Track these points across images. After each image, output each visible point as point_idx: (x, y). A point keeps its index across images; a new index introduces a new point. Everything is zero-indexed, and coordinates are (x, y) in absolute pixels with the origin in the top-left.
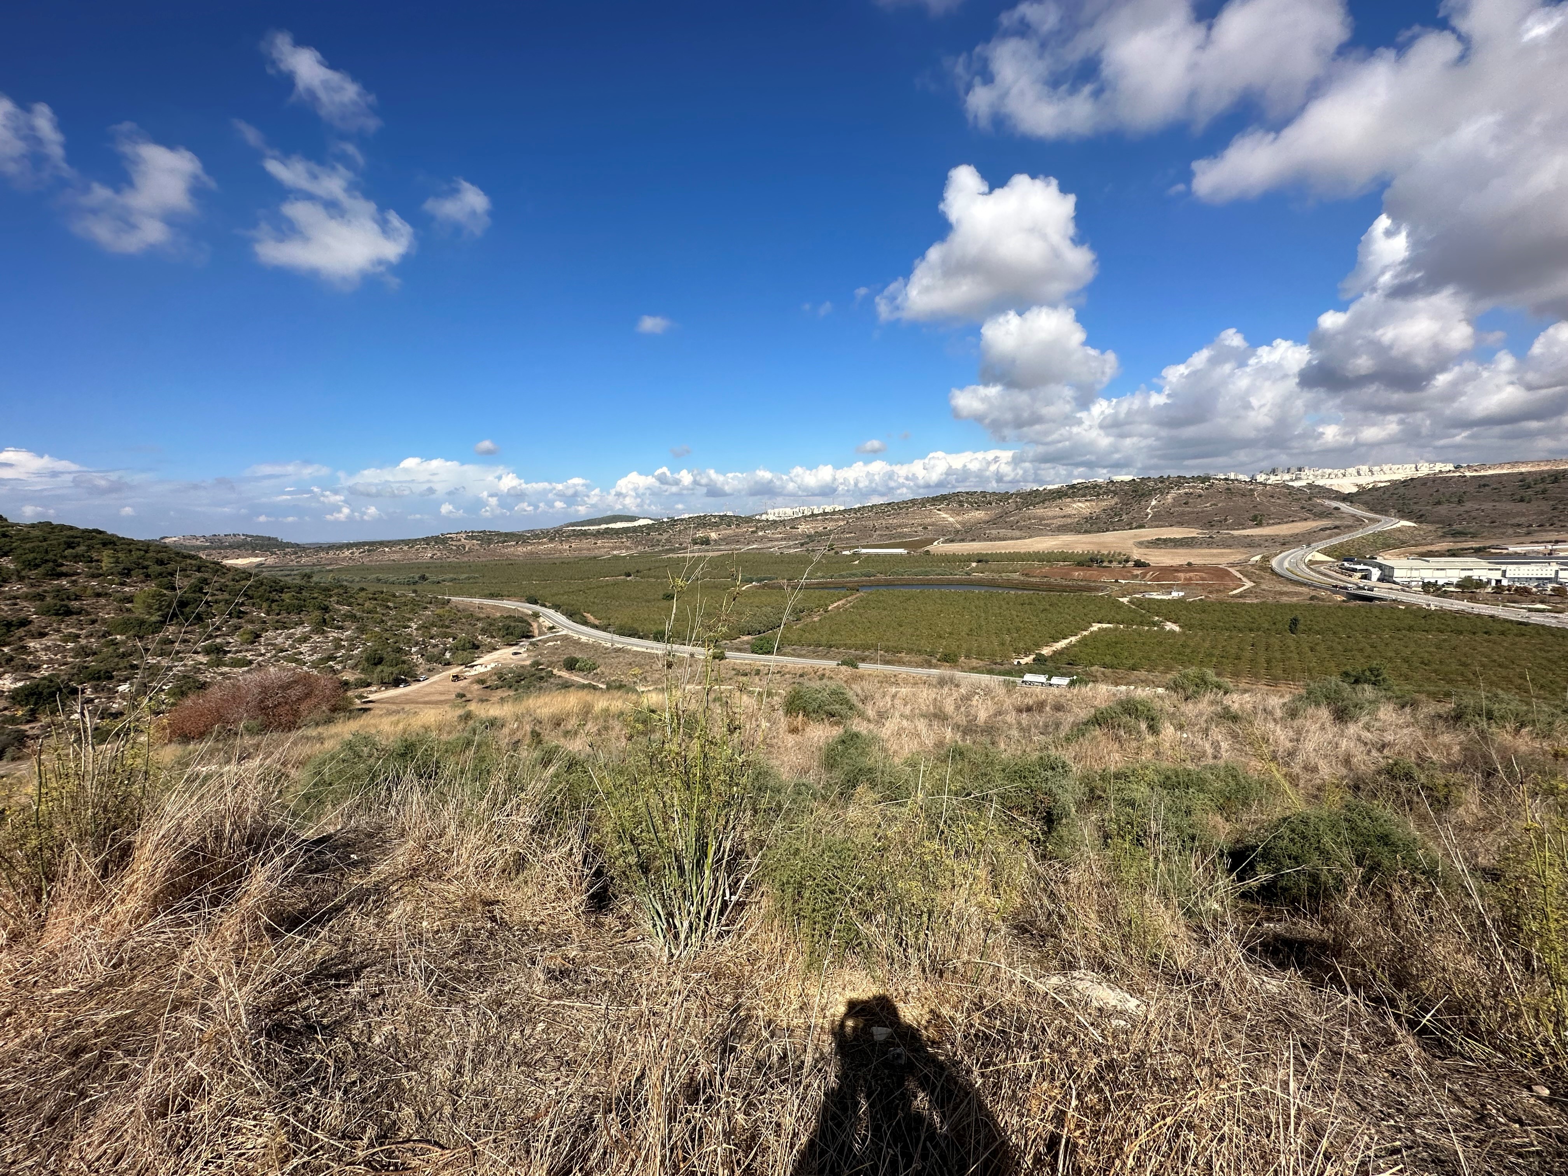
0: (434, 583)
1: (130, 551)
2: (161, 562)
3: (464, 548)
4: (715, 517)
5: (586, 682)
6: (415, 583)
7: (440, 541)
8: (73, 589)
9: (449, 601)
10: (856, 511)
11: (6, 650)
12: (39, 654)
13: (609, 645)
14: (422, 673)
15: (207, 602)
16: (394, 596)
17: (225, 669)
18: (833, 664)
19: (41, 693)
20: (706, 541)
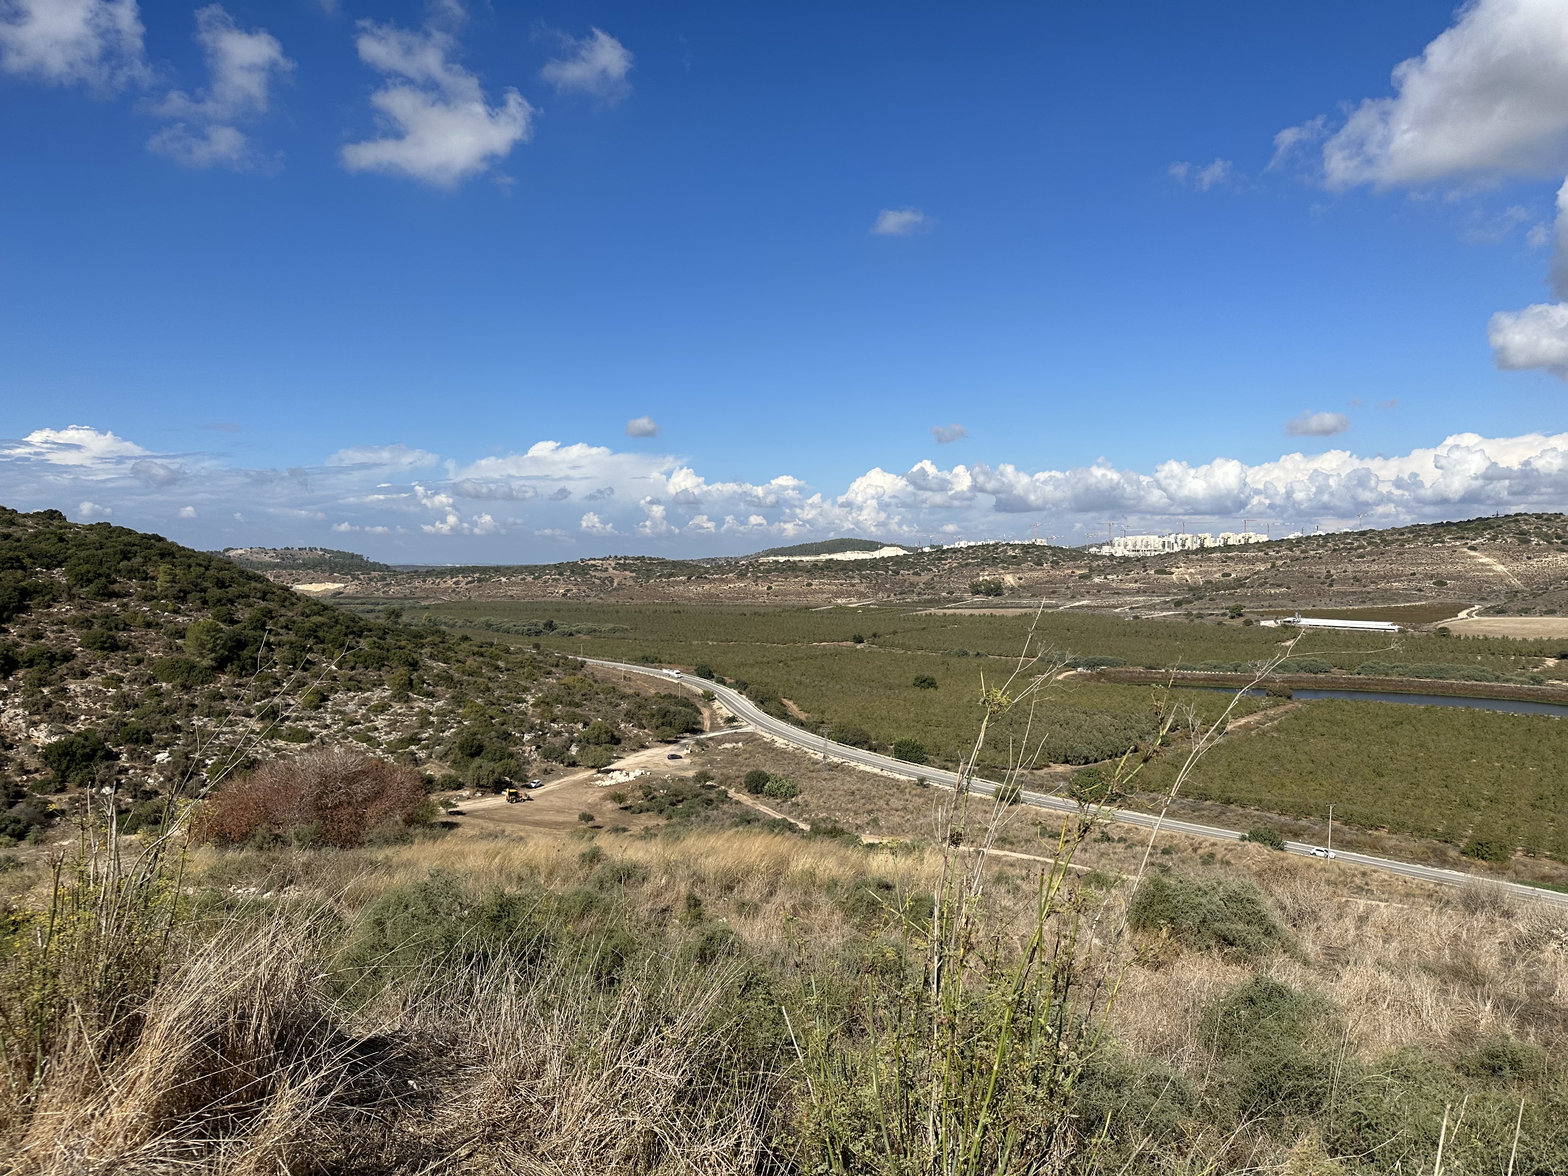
0: (564, 634)
1: (190, 566)
2: (221, 584)
3: (612, 582)
4: (1014, 547)
5: (779, 816)
6: (538, 633)
7: (579, 569)
8: (123, 615)
9: (583, 664)
10: (1292, 544)
11: (46, 691)
12: (78, 700)
13: (819, 756)
14: (535, 775)
15: (268, 644)
16: (507, 651)
17: (281, 743)
18: (1234, 835)
19: (74, 754)
20: (995, 590)
